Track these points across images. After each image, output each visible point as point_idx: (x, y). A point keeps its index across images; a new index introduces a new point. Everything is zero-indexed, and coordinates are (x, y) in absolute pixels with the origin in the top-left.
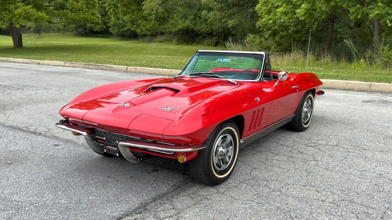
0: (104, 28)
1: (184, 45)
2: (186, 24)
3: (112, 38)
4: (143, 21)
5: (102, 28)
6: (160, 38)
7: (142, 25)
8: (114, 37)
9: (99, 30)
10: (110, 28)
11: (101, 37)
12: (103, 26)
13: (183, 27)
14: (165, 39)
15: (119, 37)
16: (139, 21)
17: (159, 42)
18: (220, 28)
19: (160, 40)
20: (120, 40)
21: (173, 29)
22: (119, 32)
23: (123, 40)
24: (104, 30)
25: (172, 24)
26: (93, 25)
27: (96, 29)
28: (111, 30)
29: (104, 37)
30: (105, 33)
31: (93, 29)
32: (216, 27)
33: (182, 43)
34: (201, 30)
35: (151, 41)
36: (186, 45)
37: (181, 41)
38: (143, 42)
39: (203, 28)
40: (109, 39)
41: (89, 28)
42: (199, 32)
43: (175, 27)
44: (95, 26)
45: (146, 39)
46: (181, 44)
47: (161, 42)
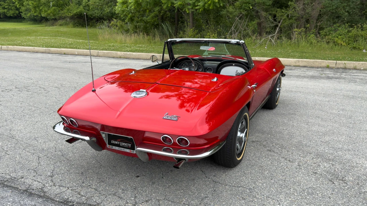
0: (16, 13)
1: (79, 28)
2: (79, 10)
3: (25, 22)
4: (44, 7)
5: (15, 13)
6: (60, 22)
7: (43, 11)
8: (27, 21)
9: (12, 15)
10: (22, 13)
11: (15, 22)
12: (16, 11)
13: (76, 12)
14: (64, 23)
15: (31, 21)
16: (41, 7)
17: (59, 25)
18: (108, 13)
19: (60, 23)
20: (32, 24)
21: (69, 14)
22: (31, 17)
23: (35, 24)
24: (17, 15)
25: (68, 10)
26: (6, 10)
27: (9, 15)
28: (23, 15)
29: (18, 22)
30: (17, 18)
31: (6, 14)
32: (105, 12)
33: (78, 26)
34: (93, 14)
35: (53, 25)
36: (81, 28)
37: (77, 24)
38: (46, 26)
39: (95, 13)
40: (22, 23)
41: (2, 14)
42: (92, 16)
43: (70, 12)
44: (8, 11)
45: (48, 23)
46: (76, 27)
47: (61, 25)
